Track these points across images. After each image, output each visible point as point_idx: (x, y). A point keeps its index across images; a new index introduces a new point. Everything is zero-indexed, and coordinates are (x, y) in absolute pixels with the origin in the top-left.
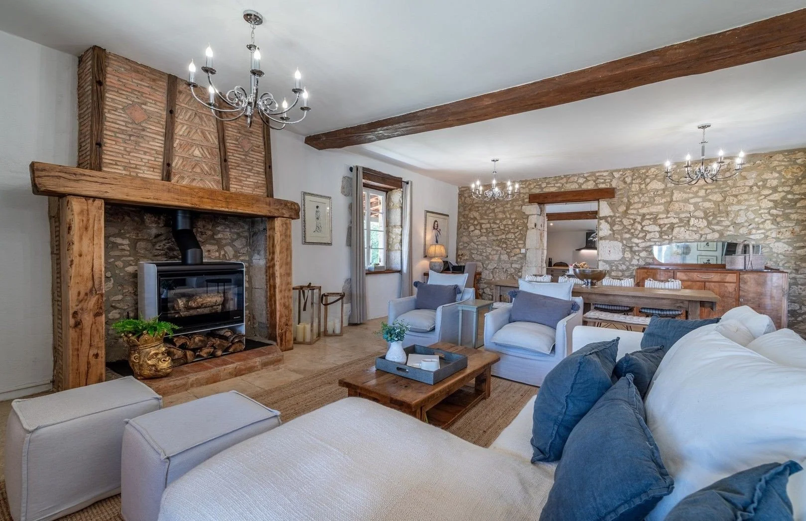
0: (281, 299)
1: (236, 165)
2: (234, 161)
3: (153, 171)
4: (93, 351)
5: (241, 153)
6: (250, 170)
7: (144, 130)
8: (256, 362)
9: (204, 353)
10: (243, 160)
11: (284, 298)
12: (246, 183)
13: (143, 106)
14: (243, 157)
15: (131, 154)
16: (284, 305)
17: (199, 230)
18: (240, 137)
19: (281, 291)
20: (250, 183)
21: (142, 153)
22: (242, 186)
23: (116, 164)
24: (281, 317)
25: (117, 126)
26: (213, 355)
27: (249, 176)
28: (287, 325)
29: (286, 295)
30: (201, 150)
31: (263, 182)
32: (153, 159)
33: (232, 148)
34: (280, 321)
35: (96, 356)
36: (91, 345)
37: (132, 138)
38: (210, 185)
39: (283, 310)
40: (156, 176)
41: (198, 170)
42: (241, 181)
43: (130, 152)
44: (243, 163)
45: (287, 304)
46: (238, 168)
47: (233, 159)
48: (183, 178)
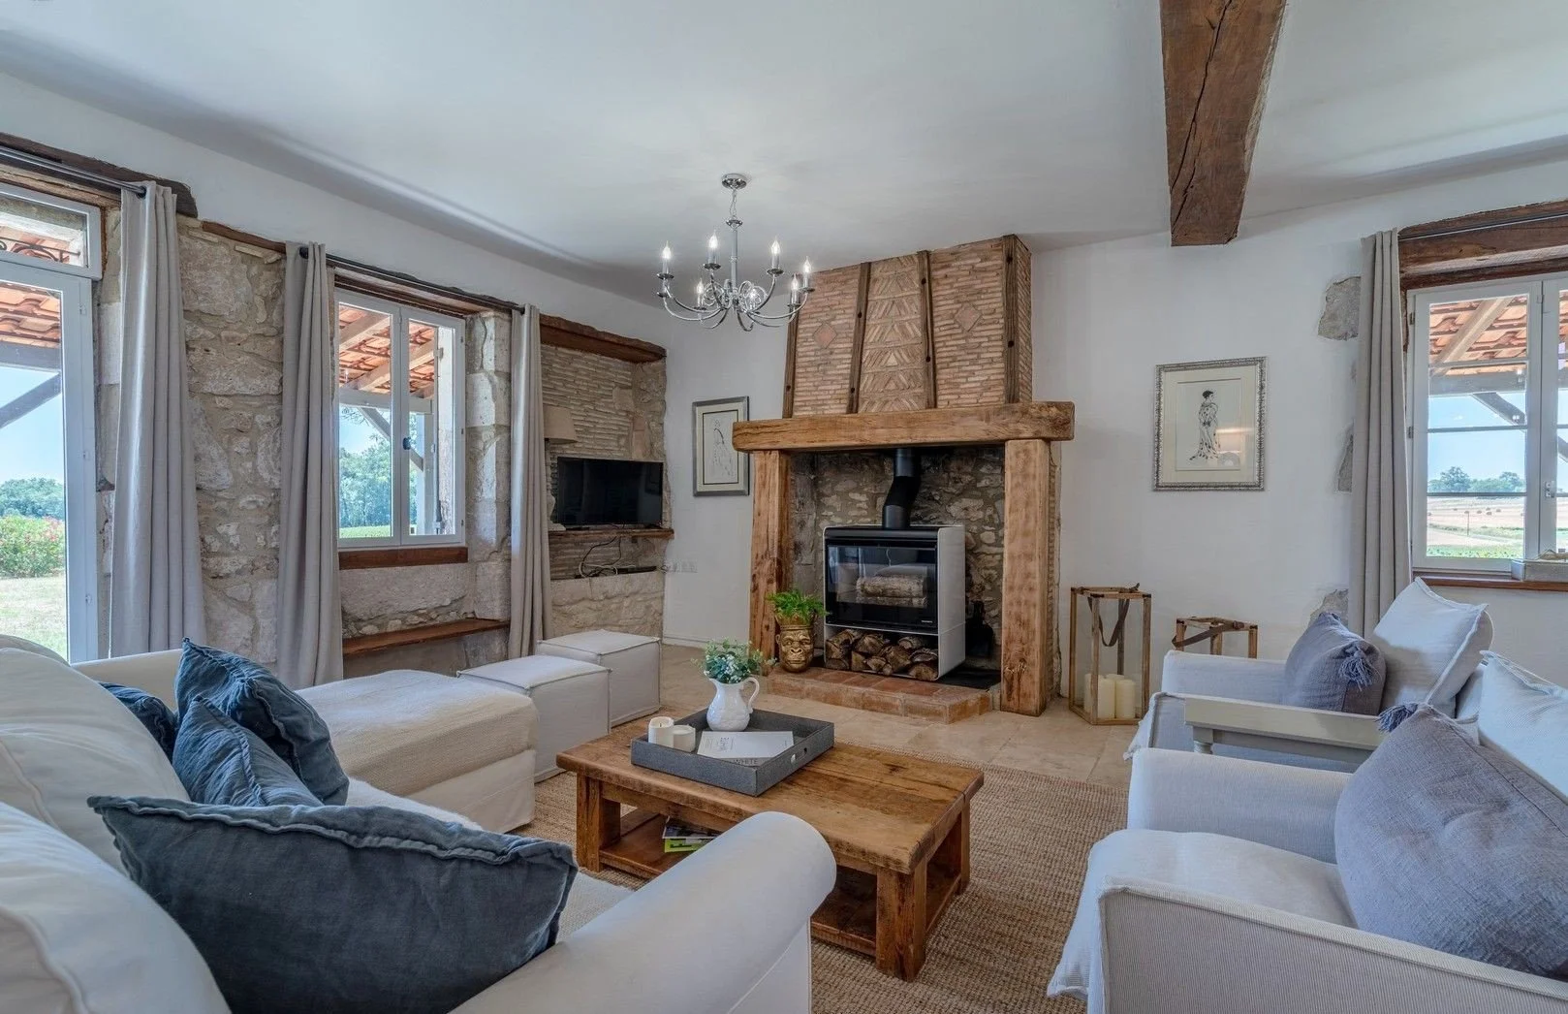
0: (1011, 604)
1: (950, 360)
2: (945, 354)
3: (840, 403)
4: (766, 623)
5: (958, 336)
6: (973, 362)
7: (831, 353)
8: (895, 699)
9: (873, 662)
10: (963, 348)
11: (1019, 603)
12: (967, 385)
13: (833, 323)
14: (963, 342)
15: (820, 388)
16: (1018, 618)
17: (952, 474)
18: (958, 310)
19: (1011, 588)
20: (974, 385)
21: (829, 383)
22: (959, 394)
23: (805, 406)
24: (1010, 640)
25: (808, 359)
26: (880, 672)
27: (972, 373)
28: (1023, 660)
29: (1023, 598)
30: (897, 354)
31: (1000, 377)
32: (839, 387)
33: (943, 333)
34: (1008, 650)
35: (768, 627)
36: (764, 615)
37: (820, 368)
38: (908, 405)
39: (1015, 628)
40: (837, 409)
41: (892, 386)
42: (957, 385)
43: (818, 386)
44: (963, 353)
45: (1024, 617)
46: (953, 364)
47: (943, 353)
48: (873, 403)
